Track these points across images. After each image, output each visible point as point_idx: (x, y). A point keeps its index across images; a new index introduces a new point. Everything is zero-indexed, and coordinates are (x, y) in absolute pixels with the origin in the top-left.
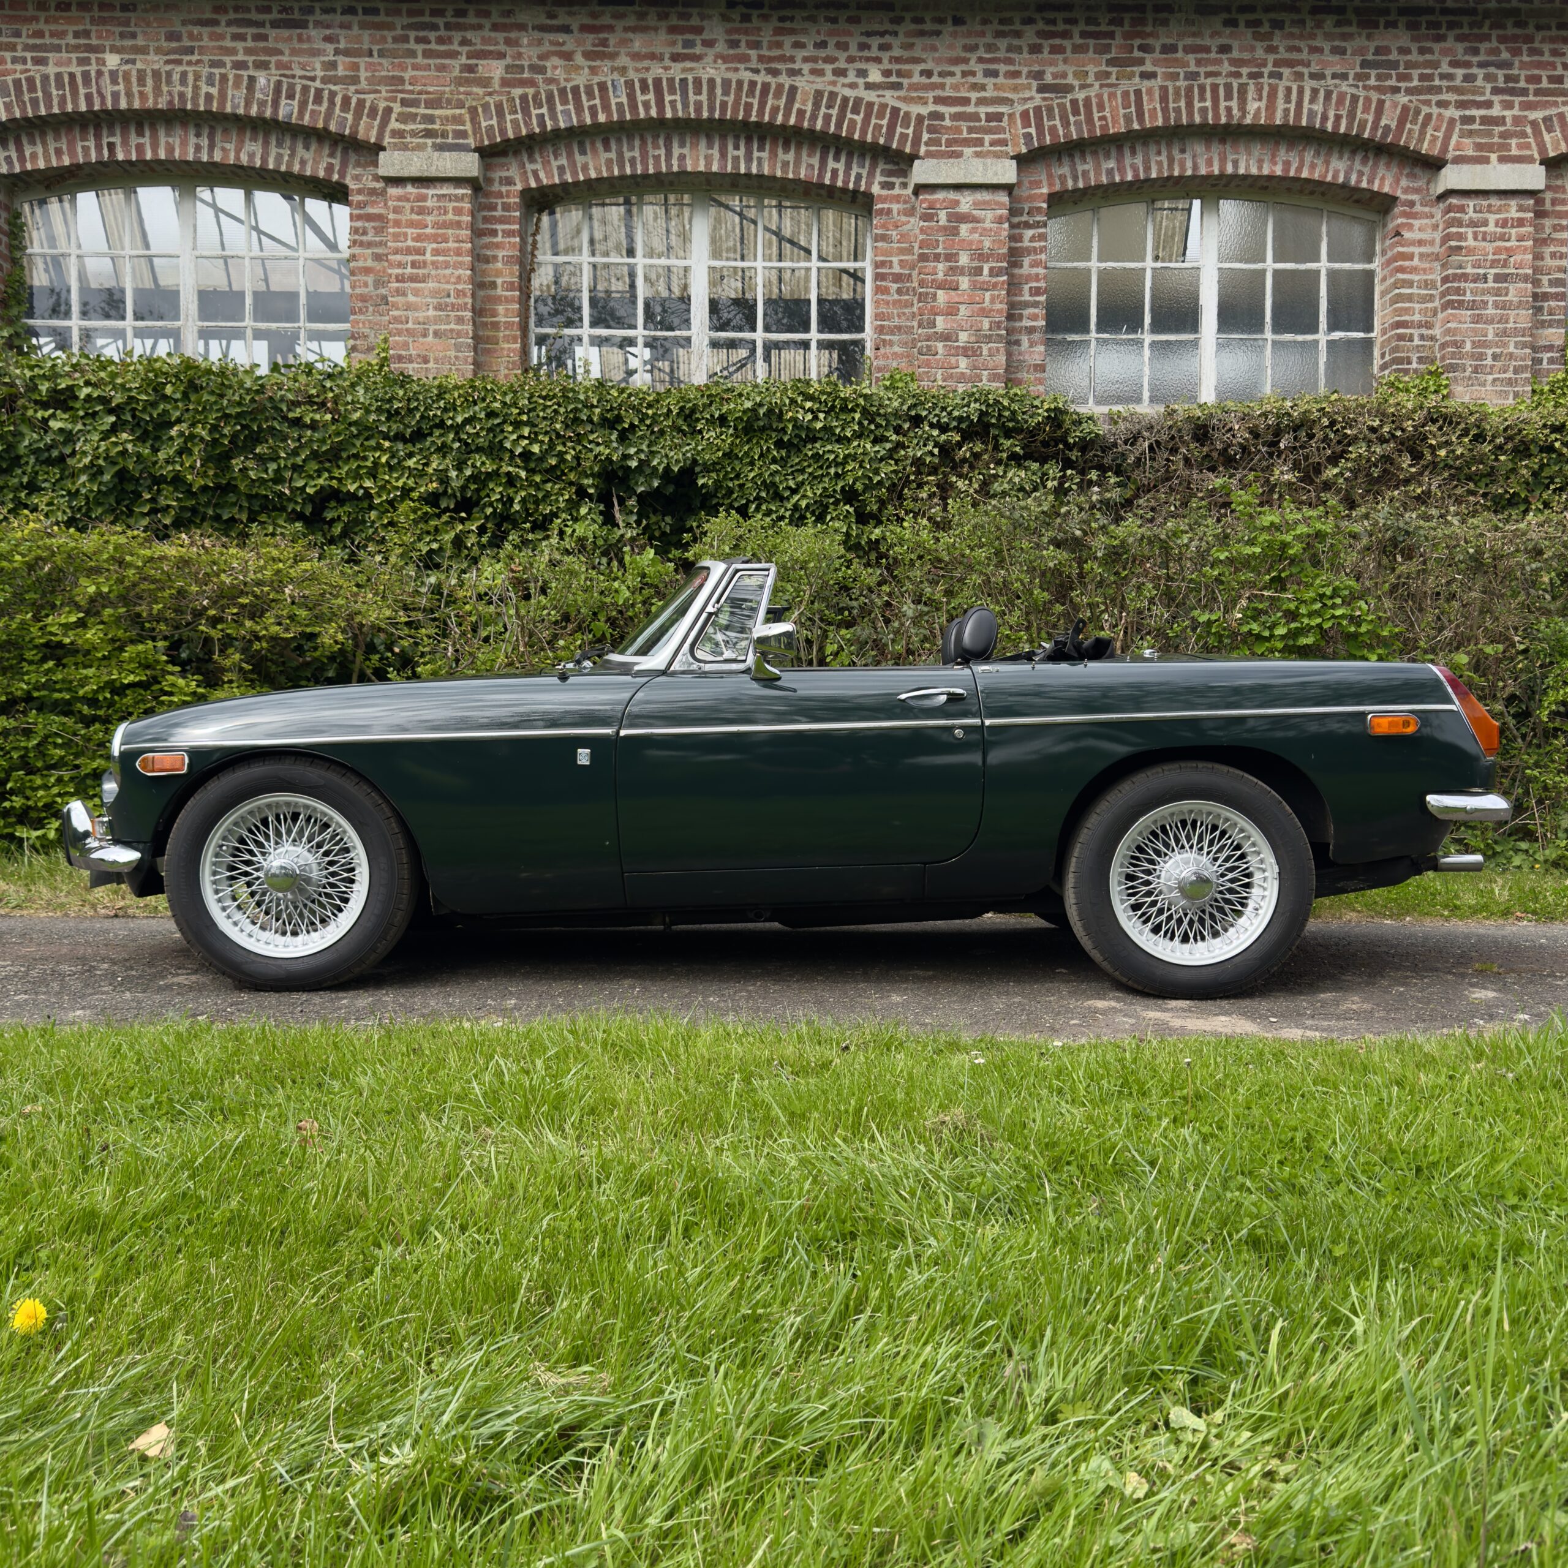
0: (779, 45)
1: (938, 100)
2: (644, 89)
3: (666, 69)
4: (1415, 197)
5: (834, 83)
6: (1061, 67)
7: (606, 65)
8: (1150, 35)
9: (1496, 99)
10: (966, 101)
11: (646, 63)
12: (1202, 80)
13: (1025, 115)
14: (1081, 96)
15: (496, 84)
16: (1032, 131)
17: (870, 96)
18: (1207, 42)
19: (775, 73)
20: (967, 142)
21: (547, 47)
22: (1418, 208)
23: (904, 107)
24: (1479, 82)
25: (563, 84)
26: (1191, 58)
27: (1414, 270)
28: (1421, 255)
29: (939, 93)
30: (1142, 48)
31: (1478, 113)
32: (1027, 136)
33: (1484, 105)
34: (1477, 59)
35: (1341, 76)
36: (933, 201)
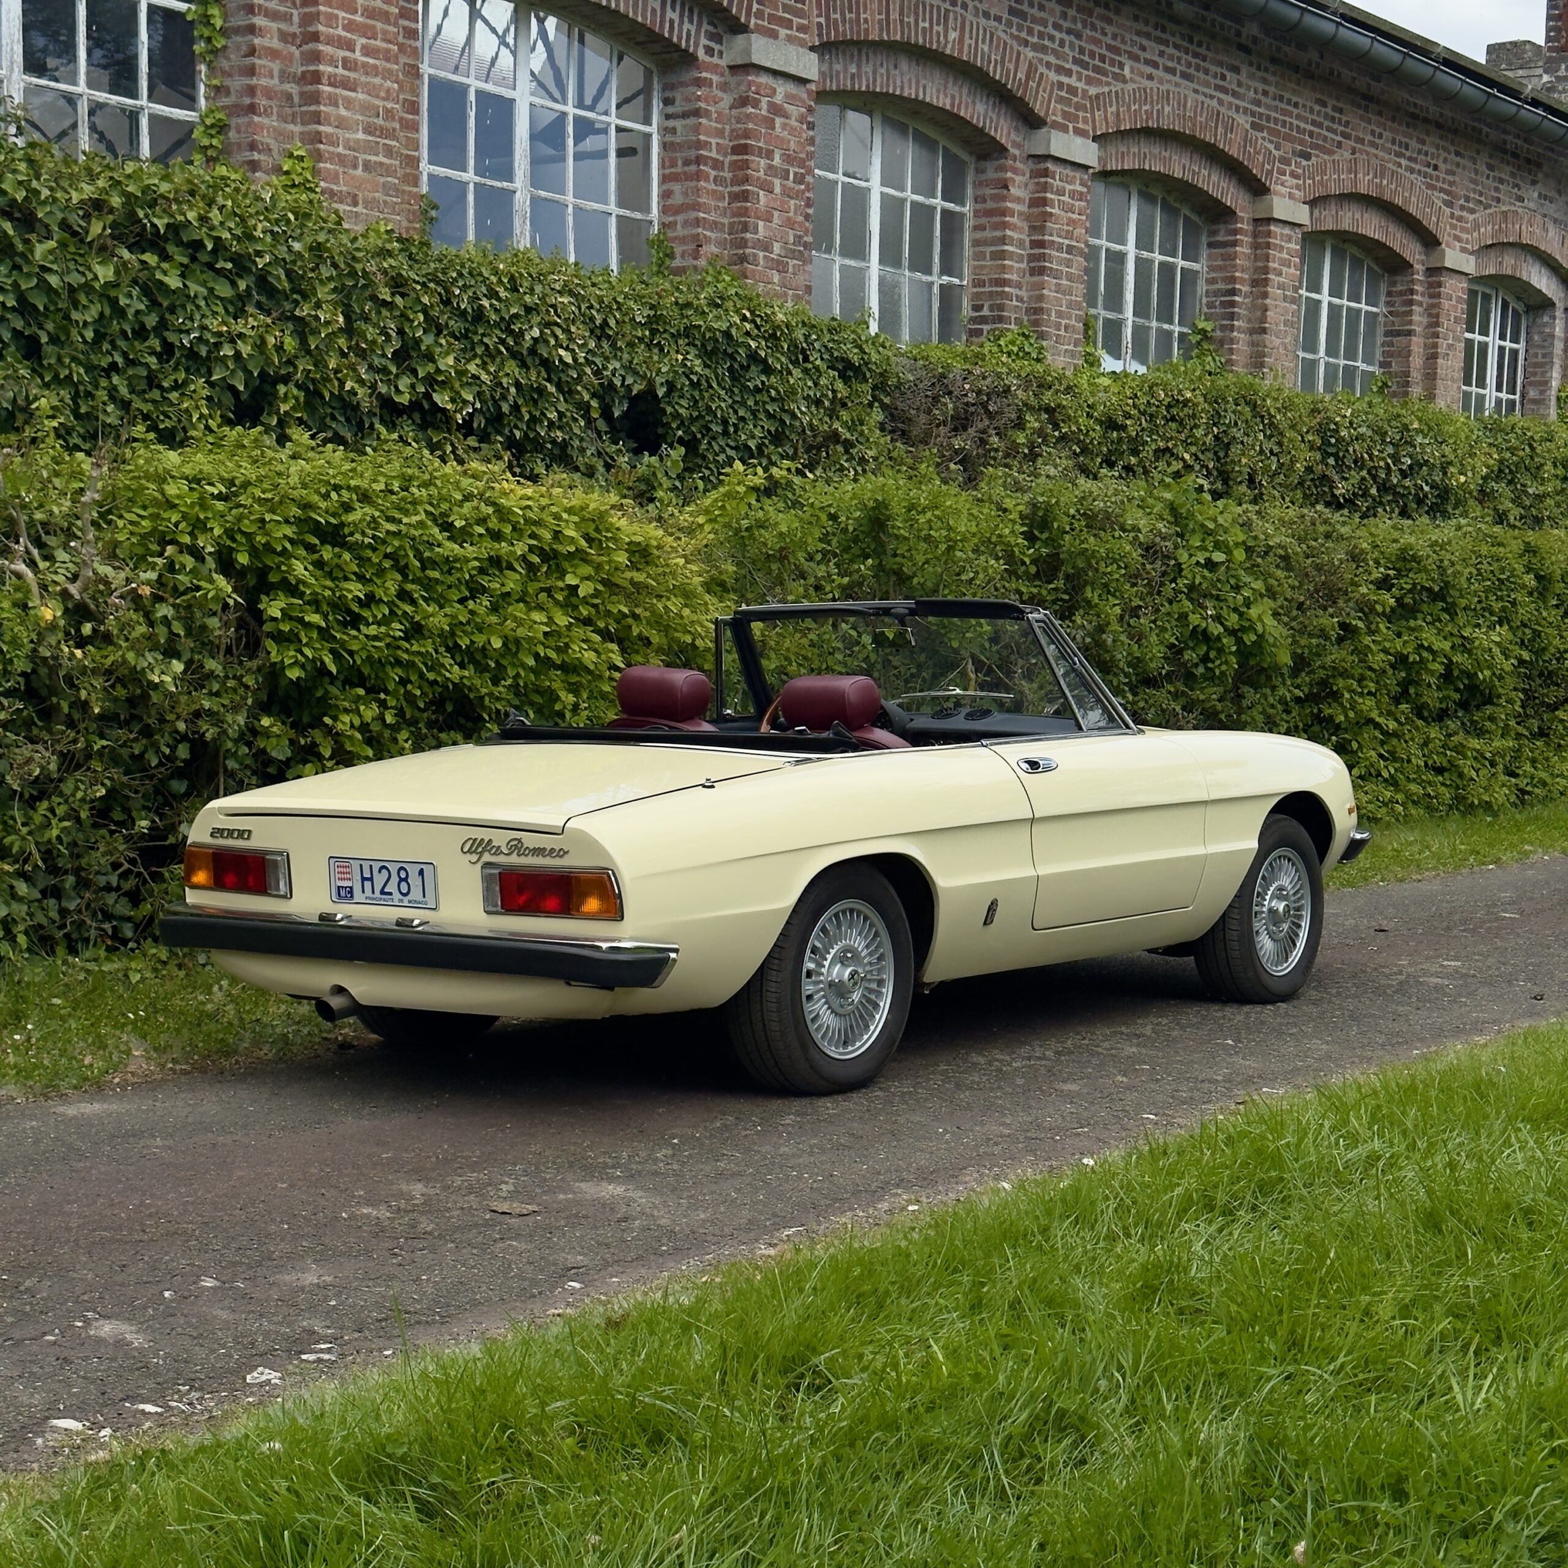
4: (1016, 152)
9: (1075, 68)
16: (822, 20)
20: (782, 22)
22: (1018, 165)
24: (1067, 50)
27: (1014, 228)
28: (1020, 214)
31: (1065, 80)
32: (819, 25)
33: (1069, 73)
34: (1066, 25)
35: (998, 19)
36: (759, 85)
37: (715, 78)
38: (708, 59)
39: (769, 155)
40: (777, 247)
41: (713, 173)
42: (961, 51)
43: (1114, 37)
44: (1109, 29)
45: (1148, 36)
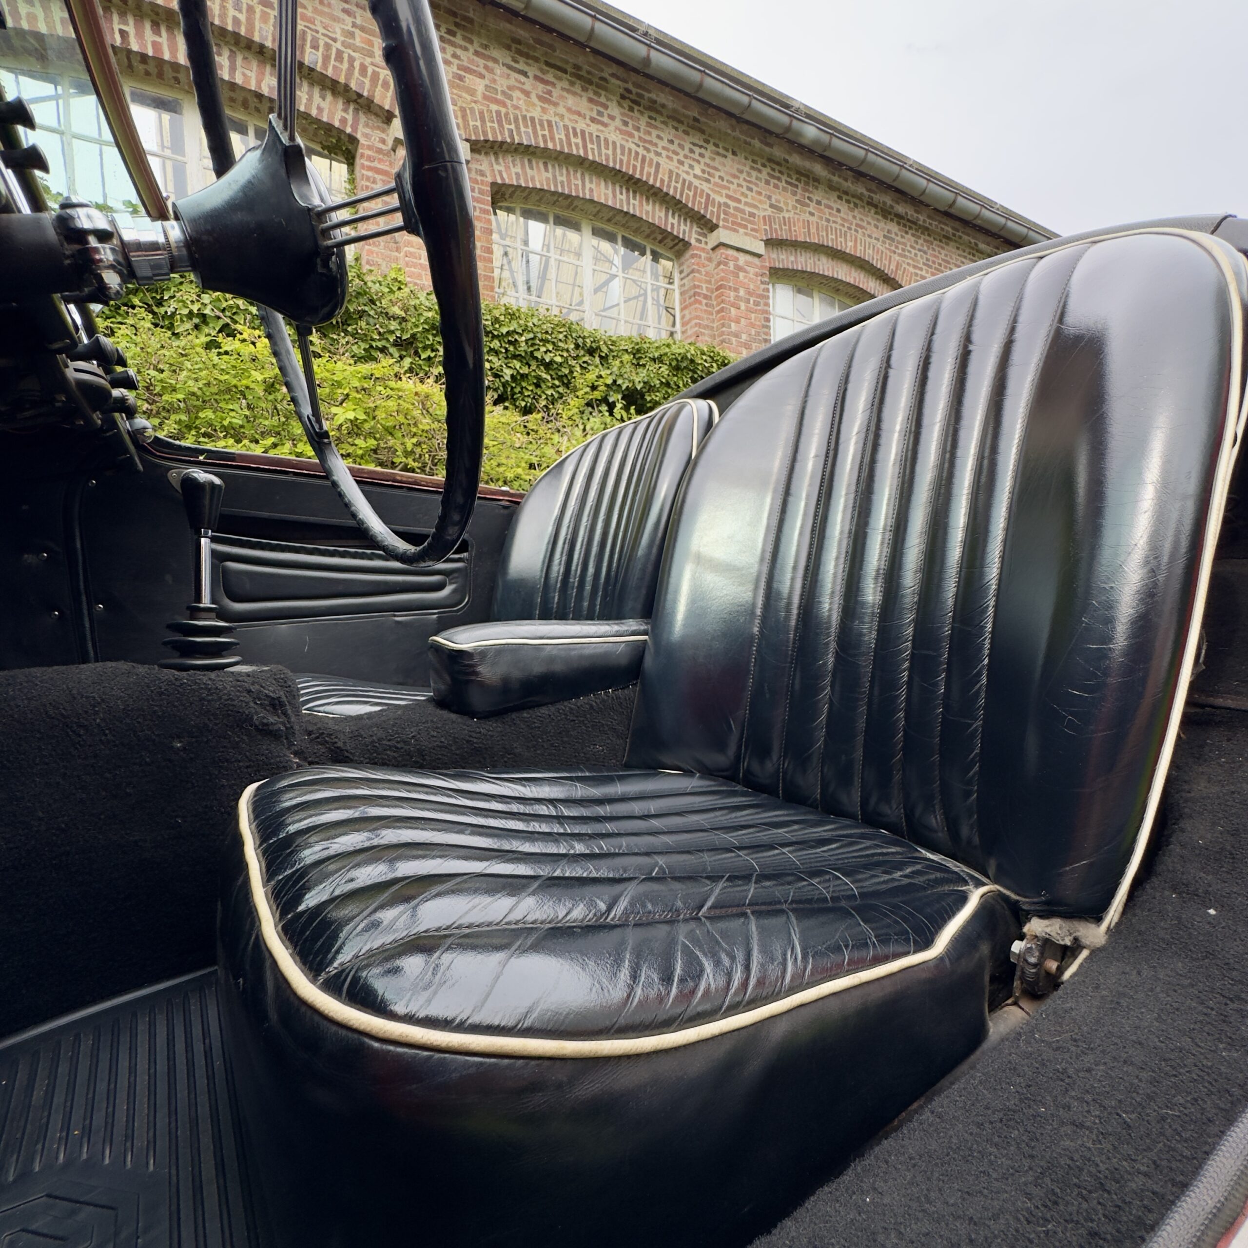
0: (650, 133)
1: (728, 196)
2: (575, 135)
3: (588, 125)
5: (678, 168)
6: (779, 197)
7: (552, 109)
8: (811, 192)
10: (739, 201)
11: (576, 117)
12: (831, 224)
13: (764, 217)
14: (787, 215)
15: (479, 97)
17: (696, 182)
18: (832, 204)
19: (648, 150)
20: (740, 225)
21: (512, 82)
23: (713, 195)
24: (919, 258)
25: (524, 113)
26: (827, 210)
29: (727, 191)
30: (809, 198)
31: (919, 272)
32: (766, 230)
33: (921, 269)
34: (918, 247)
35: (878, 239)
36: (727, 255)
37: (703, 255)
38: (697, 244)
39: (736, 290)
40: (744, 337)
41: (704, 301)
42: (856, 251)
43: (946, 255)
44: (943, 252)
45: (965, 257)
